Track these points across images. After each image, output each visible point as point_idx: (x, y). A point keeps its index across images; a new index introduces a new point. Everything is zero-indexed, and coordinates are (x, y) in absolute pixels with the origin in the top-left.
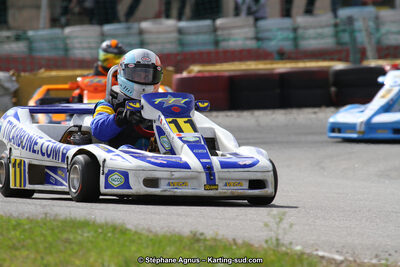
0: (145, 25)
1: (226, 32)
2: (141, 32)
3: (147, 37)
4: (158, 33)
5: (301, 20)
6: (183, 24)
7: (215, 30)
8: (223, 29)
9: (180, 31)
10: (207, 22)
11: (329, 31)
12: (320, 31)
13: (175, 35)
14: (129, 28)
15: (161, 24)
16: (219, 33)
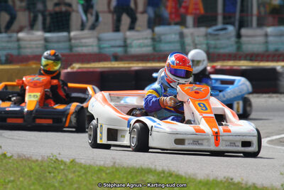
0: (21, 35)
1: (78, 41)
2: (18, 40)
3: (22, 43)
4: (31, 40)
5: (129, 34)
6: (48, 35)
7: (70, 39)
8: (76, 39)
9: (46, 40)
10: (65, 34)
11: (149, 42)
12: (141, 41)
13: (42, 42)
14: (10, 37)
15: (33, 34)
16: (73, 41)
